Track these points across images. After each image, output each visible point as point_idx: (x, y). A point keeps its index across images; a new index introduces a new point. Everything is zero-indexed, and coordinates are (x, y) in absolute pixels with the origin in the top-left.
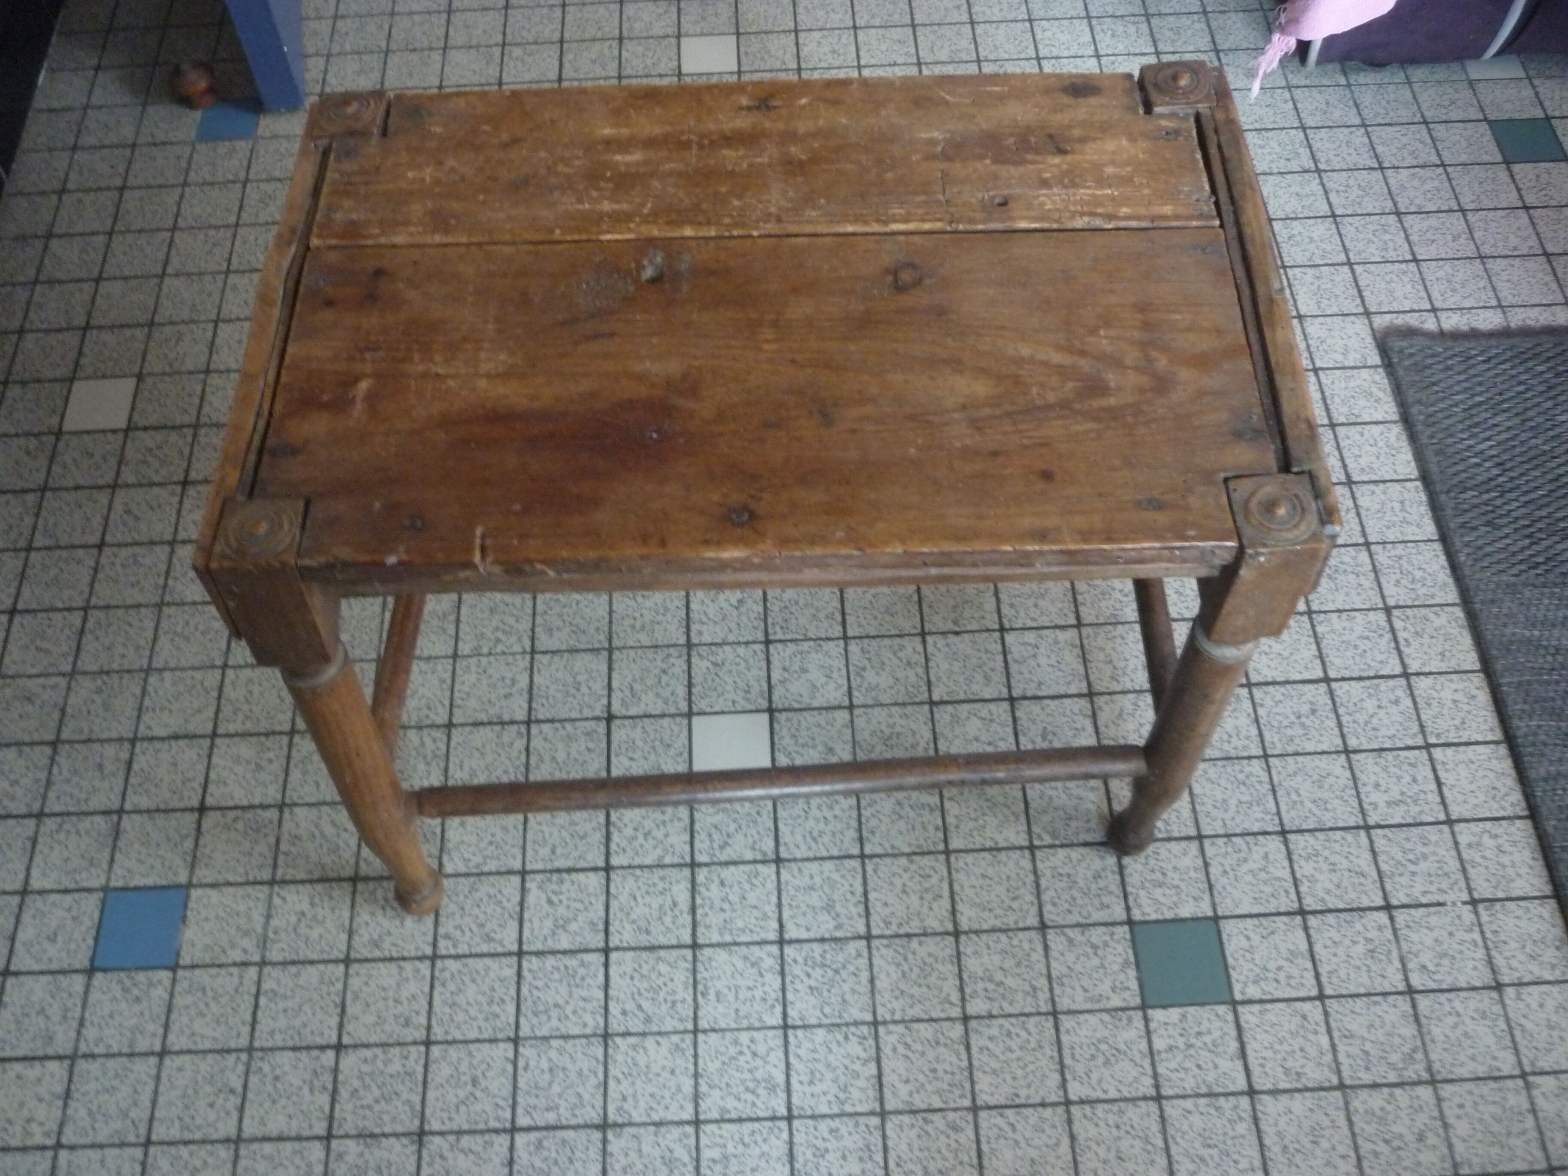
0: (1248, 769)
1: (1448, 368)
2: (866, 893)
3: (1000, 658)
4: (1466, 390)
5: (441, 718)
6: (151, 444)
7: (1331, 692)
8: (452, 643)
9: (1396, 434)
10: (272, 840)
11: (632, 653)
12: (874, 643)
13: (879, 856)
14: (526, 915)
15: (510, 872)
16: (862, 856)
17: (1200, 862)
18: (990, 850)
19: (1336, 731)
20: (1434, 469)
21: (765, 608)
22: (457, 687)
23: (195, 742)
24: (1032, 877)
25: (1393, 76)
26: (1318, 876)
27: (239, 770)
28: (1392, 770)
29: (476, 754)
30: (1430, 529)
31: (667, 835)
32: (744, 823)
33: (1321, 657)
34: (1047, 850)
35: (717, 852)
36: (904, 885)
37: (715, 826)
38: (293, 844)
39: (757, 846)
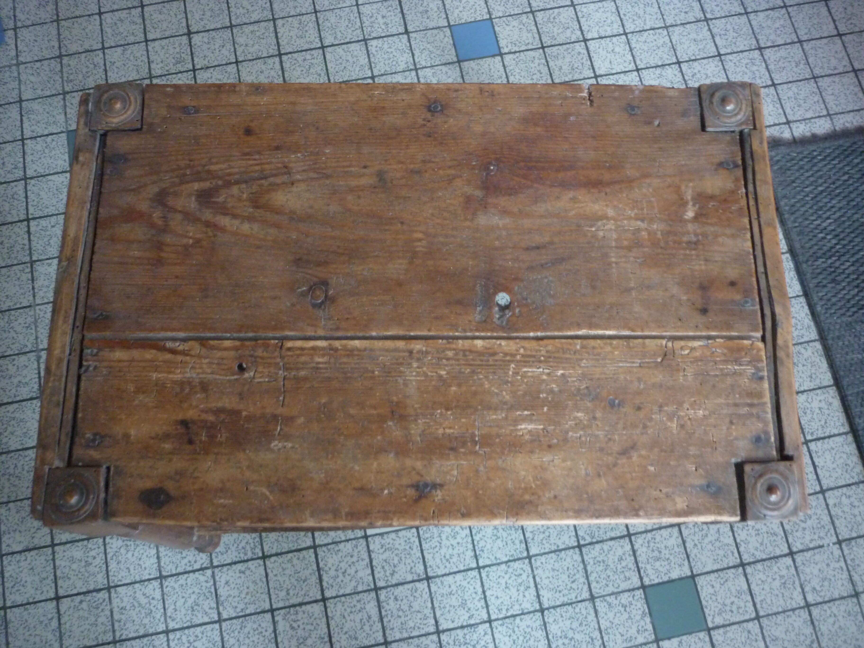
1: (801, 168)
2: (484, 592)
4: (813, 183)
10: (108, 613)
13: (489, 566)
14: (279, 640)
15: (264, 612)
16: (479, 568)
17: (680, 540)
18: (555, 551)
20: (797, 245)
23: (41, 551)
24: (582, 566)
26: (749, 539)
27: (74, 566)
30: (797, 288)
31: (356, 572)
32: (403, 556)
34: (589, 546)
35: (390, 578)
36: (506, 583)
37: (385, 561)
38: (122, 614)
39: (413, 570)
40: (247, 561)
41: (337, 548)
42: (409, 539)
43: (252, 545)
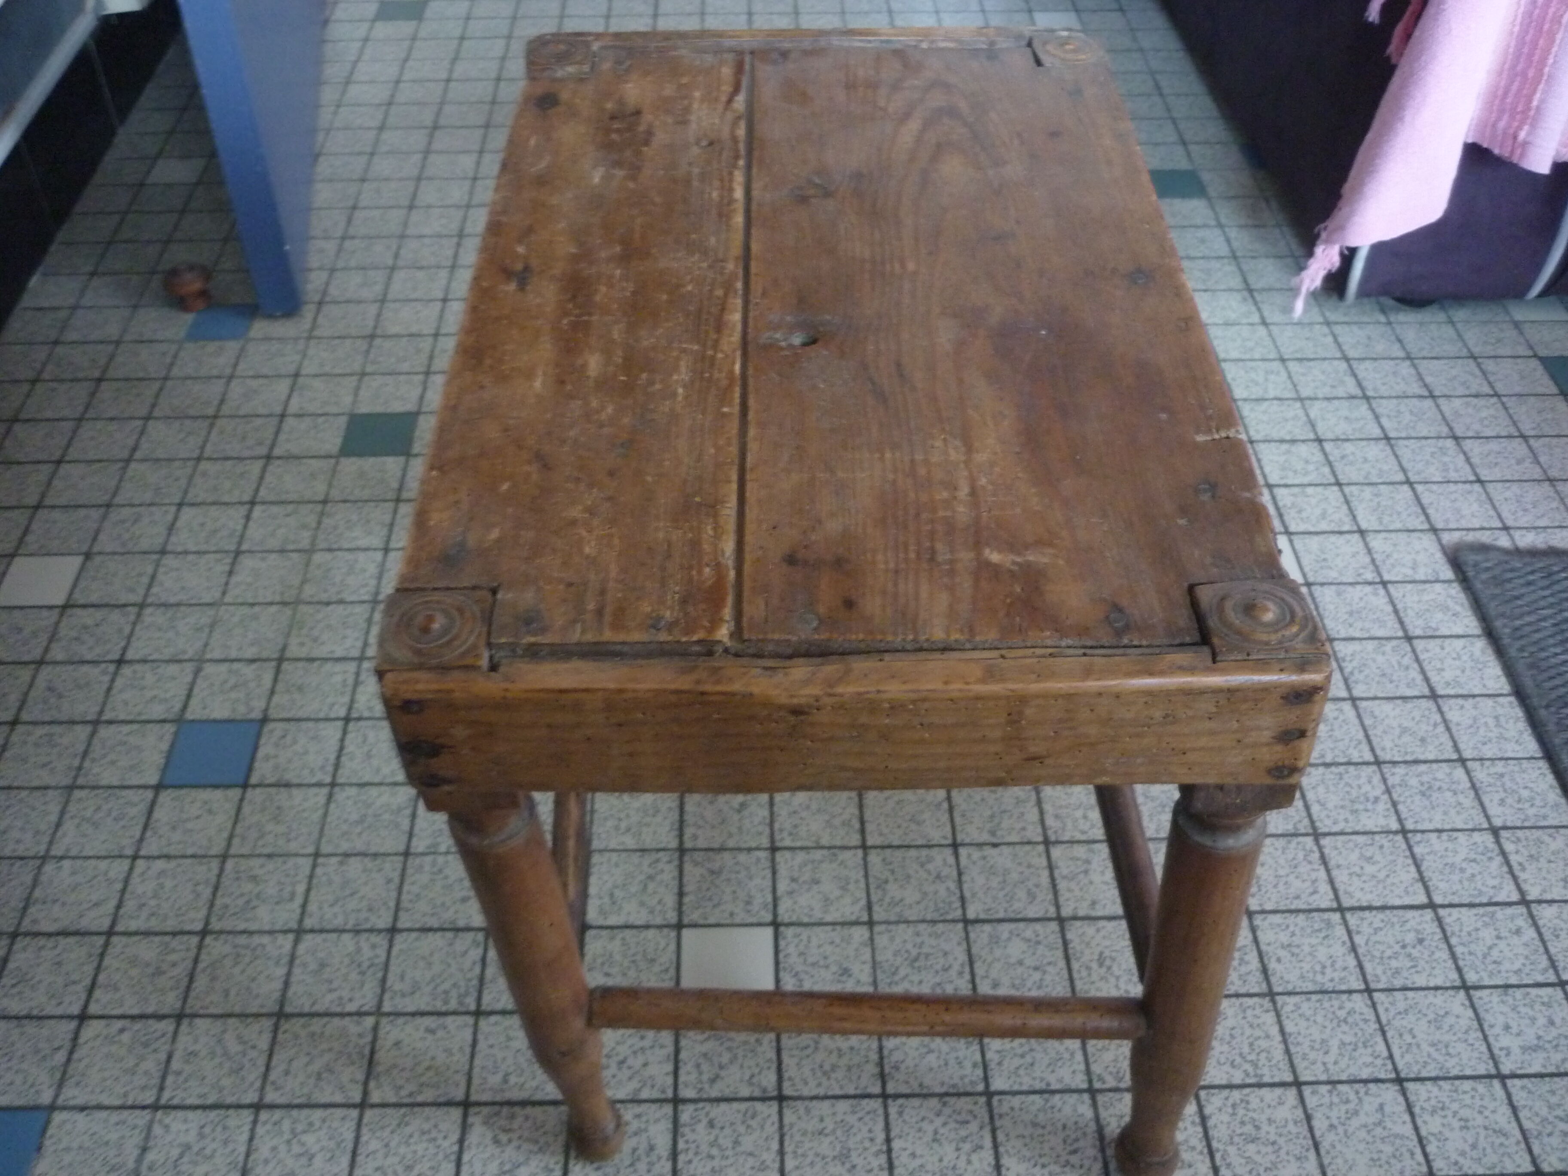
0: (1348, 1005)
1: (1529, 583)
2: (888, 1140)
3: (1045, 873)
4: (1551, 605)
5: (383, 921)
6: (89, 622)
7: (1439, 920)
8: (405, 838)
9: (1480, 647)
10: (163, 1056)
11: (614, 857)
12: (899, 853)
13: (906, 1096)
14: (466, 1158)
15: (449, 1104)
16: (884, 1096)
17: (1299, 1113)
18: (1040, 1092)
19: (1450, 963)
20: (1528, 682)
21: (772, 814)
22: (406, 888)
23: (87, 939)
25: (1432, 316)
26: (1447, 1133)
27: (134, 972)
28: (1523, 1010)
29: (422, 964)
30: (1532, 746)
31: (645, 1065)
32: (740, 1052)
33: (1422, 879)
34: (1111, 1094)
35: (706, 1086)
36: (936, 1132)
37: (705, 1055)
38: (187, 1062)
39: (755, 1080)
40: (446, 1014)
43: (462, 990)
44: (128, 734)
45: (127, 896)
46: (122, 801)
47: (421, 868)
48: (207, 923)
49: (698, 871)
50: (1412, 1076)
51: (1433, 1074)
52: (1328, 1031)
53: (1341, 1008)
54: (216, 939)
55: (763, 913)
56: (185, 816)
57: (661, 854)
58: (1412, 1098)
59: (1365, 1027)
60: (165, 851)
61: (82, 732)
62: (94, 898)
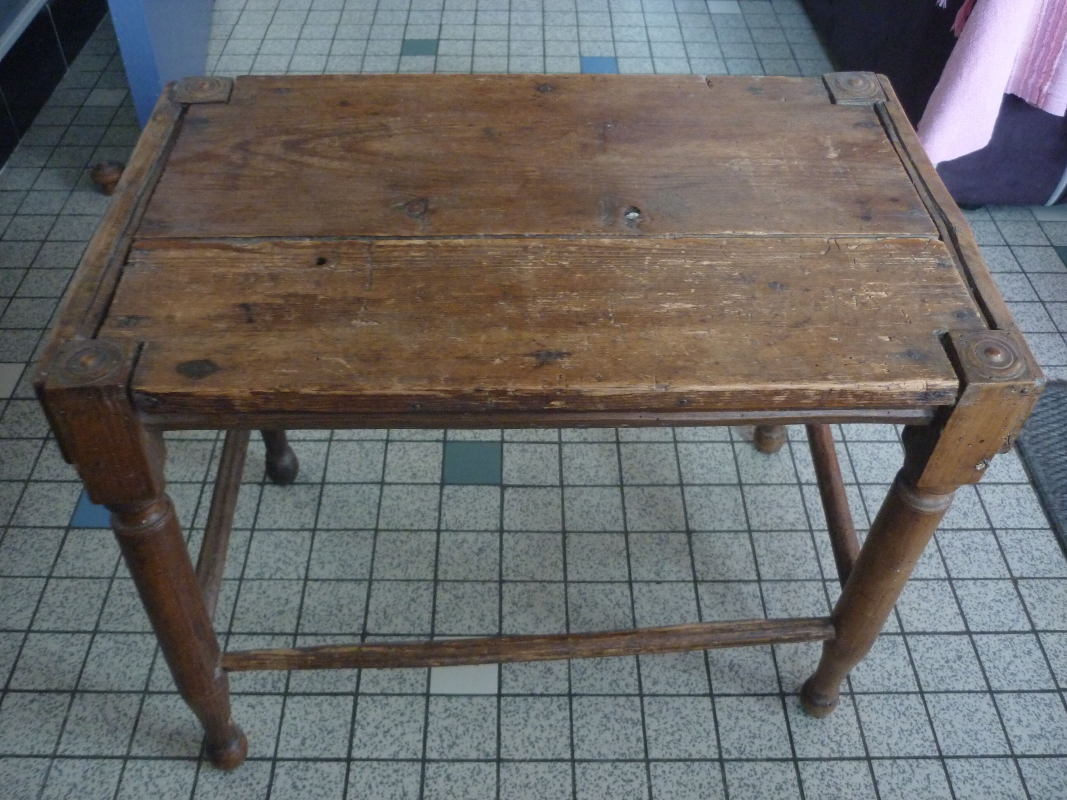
0: (906, 703)
2: (574, 793)
3: (694, 603)
4: (1058, 421)
6: (27, 410)
7: (973, 642)
8: (240, 568)
10: (61, 720)
11: (388, 584)
12: (589, 586)
13: (589, 761)
15: (263, 759)
16: (573, 760)
17: (869, 779)
18: (685, 760)
19: (980, 674)
20: (1041, 475)
21: (501, 556)
22: (239, 603)
23: (11, 634)
24: (721, 786)
25: (981, 216)
27: (44, 659)
28: (1031, 709)
30: (1042, 520)
31: (403, 734)
32: (471, 727)
33: (962, 613)
34: (735, 763)
35: (446, 751)
36: (608, 788)
37: (446, 728)
38: (78, 724)
39: (481, 747)
40: (263, 694)
41: (385, 701)
42: (485, 708)
44: (48, 490)
45: (42, 605)
46: (42, 537)
47: (251, 588)
48: (97, 625)
49: (448, 596)
50: (951, 754)
51: (965, 754)
52: (891, 721)
53: (901, 704)
54: (102, 637)
55: (492, 627)
56: (85, 549)
57: (421, 584)
58: (950, 771)
59: (918, 718)
60: (70, 574)
61: (17, 488)
62: (18, 606)
